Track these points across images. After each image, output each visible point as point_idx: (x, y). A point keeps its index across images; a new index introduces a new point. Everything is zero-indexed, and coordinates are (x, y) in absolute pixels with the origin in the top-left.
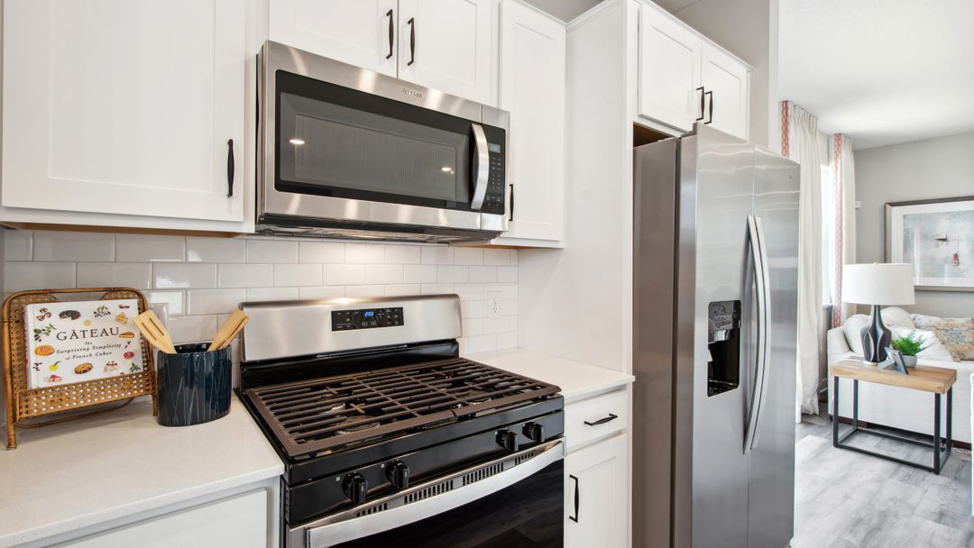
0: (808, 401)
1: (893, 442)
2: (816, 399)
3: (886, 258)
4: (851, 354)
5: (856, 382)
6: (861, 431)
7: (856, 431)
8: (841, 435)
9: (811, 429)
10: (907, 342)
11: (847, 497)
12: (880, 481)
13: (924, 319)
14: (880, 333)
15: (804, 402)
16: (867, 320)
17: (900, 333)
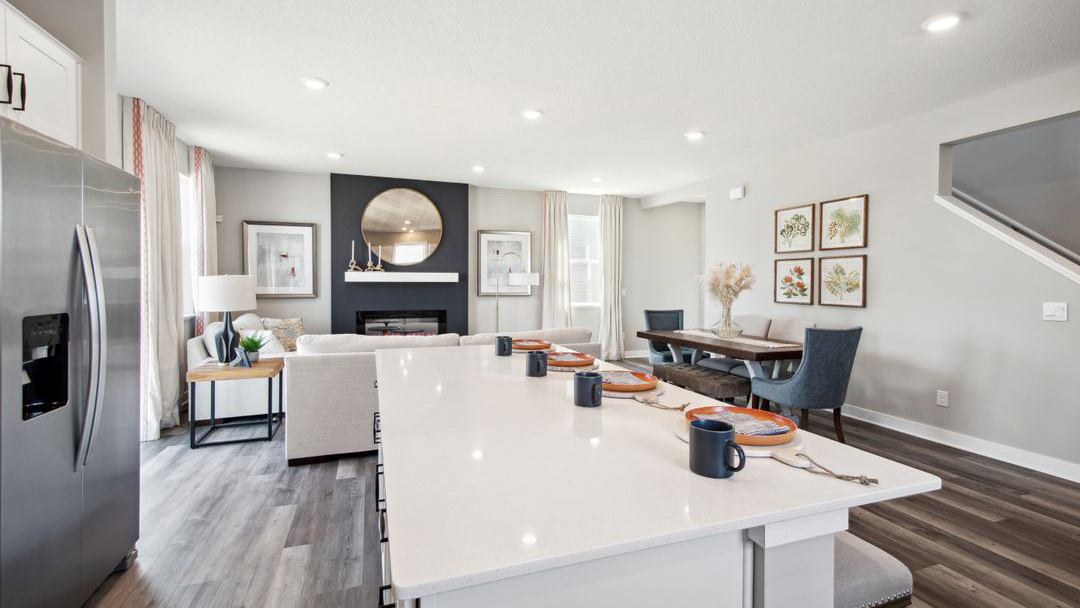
0: (168, 414)
1: (243, 428)
2: (176, 410)
3: (243, 271)
4: (210, 359)
5: (213, 383)
6: (218, 428)
7: (213, 429)
8: (197, 437)
9: (170, 440)
10: (252, 341)
11: (197, 486)
12: (227, 462)
13: (270, 322)
14: (231, 335)
15: (163, 415)
16: (220, 326)
17: (247, 334)
